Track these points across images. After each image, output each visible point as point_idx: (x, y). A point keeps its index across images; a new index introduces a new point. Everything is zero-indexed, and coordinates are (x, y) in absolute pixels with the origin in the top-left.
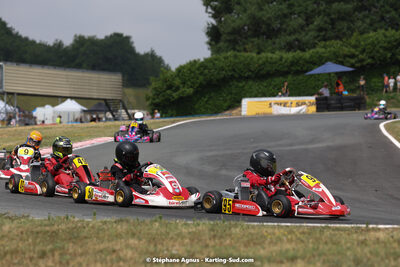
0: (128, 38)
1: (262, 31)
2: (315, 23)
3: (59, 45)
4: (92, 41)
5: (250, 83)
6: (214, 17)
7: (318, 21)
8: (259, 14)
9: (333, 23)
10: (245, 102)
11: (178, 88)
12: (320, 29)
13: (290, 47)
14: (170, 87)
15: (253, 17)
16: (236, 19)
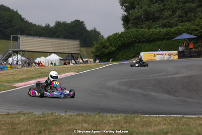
0: (82, 22)
1: (150, 18)
2: (177, 14)
3: (48, 26)
4: (65, 24)
5: (144, 44)
6: (126, 11)
7: (178, 13)
8: (149, 9)
9: (186, 13)
10: (142, 54)
11: (108, 48)
12: (180, 17)
13: (164, 26)
14: (104, 47)
15: (145, 11)
16: (137, 12)
